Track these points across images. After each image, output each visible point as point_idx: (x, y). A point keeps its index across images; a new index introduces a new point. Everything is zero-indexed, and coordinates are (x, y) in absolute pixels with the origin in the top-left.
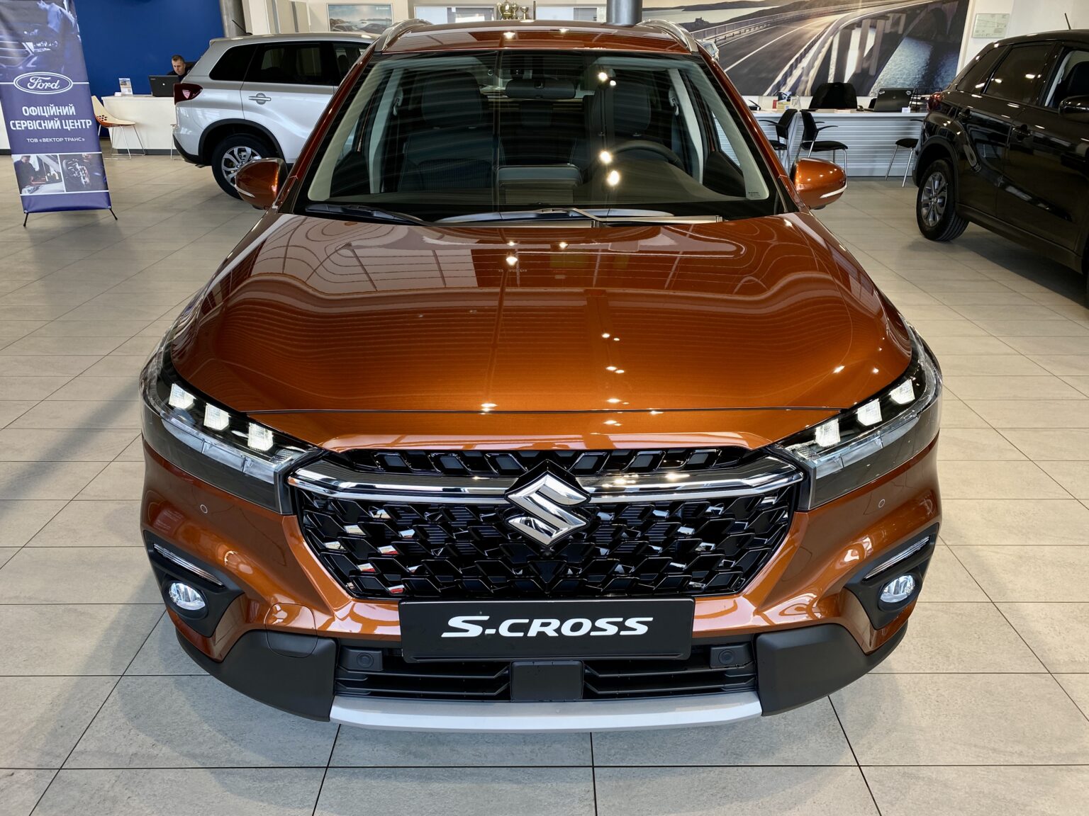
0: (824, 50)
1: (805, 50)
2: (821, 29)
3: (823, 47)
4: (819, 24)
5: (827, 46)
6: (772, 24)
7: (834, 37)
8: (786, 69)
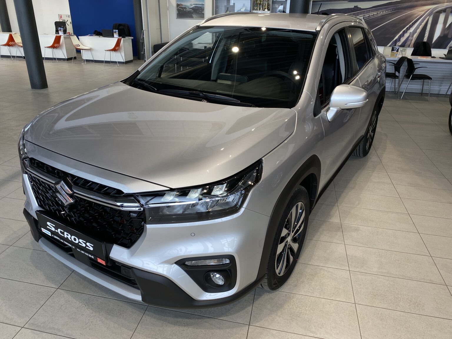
0: (423, 24)
1: (413, 23)
2: (423, 13)
3: (423, 22)
4: (423, 10)
5: (425, 21)
6: (395, 9)
7: (430, 17)
8: (401, 33)
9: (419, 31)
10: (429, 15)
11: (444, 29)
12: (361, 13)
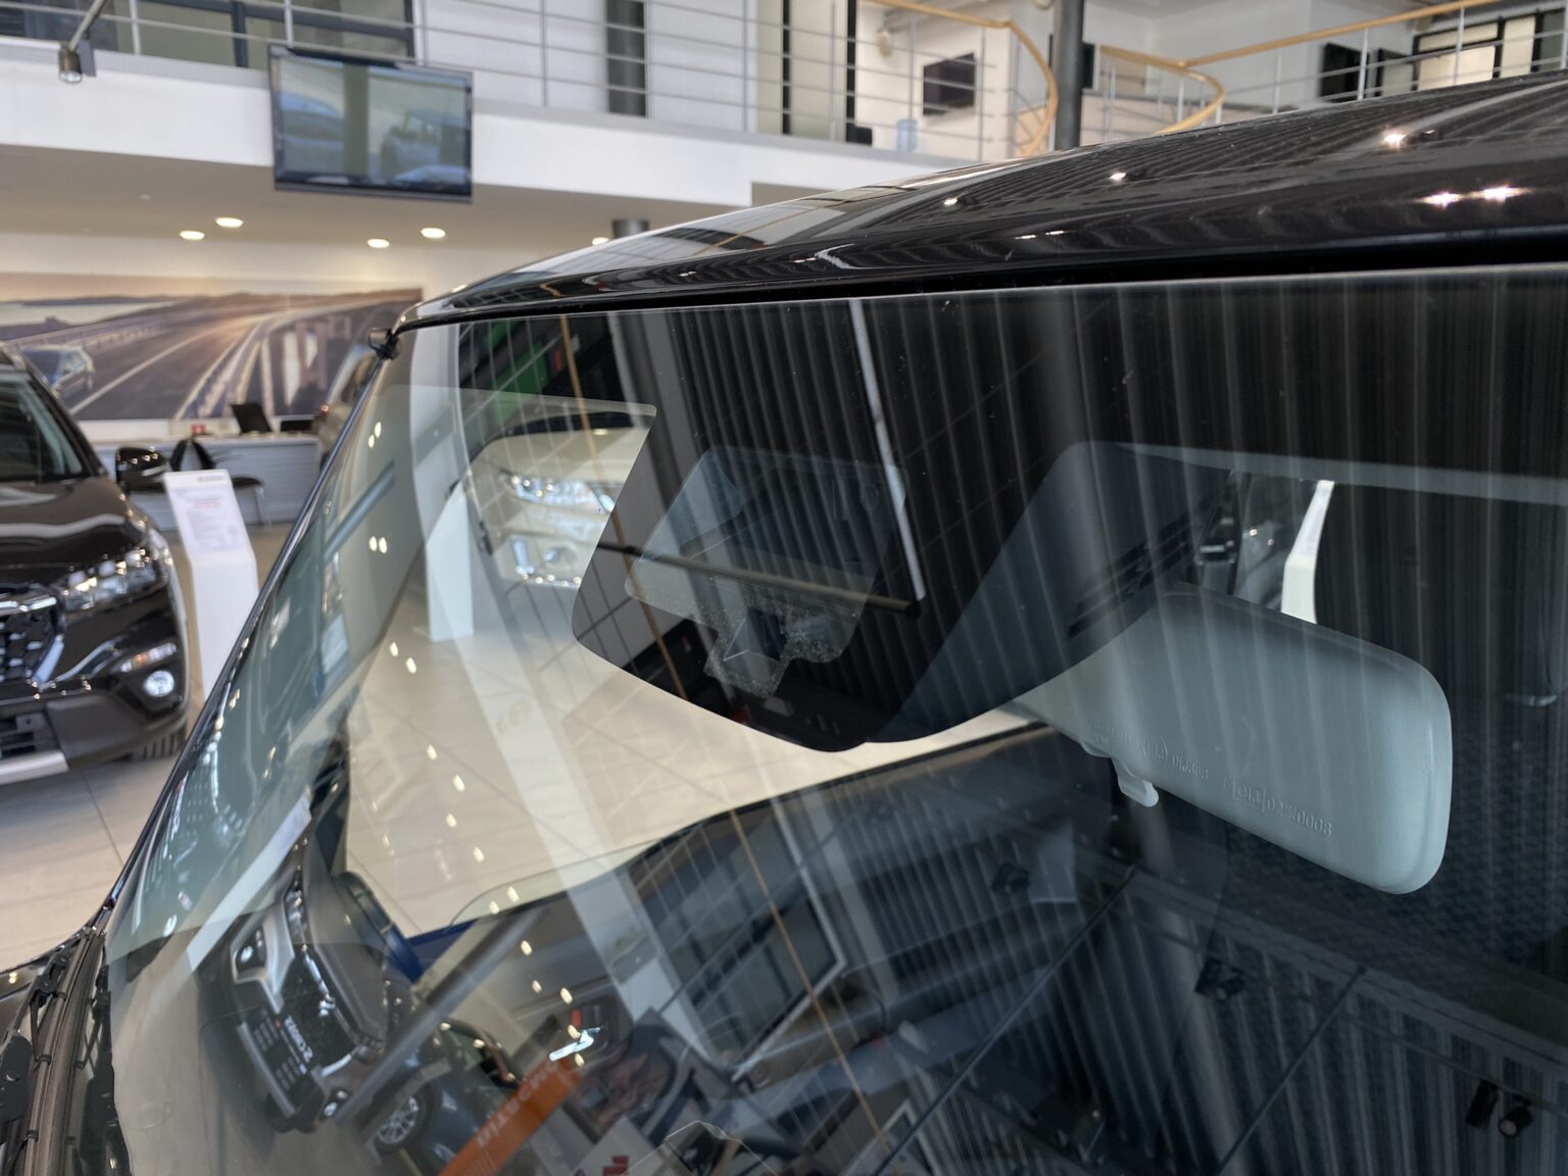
0: (250, 360)
1: (225, 358)
2: (241, 334)
3: (249, 357)
4: (237, 326)
5: (253, 356)
6: (169, 326)
7: (261, 343)
8: (201, 383)
9: (245, 376)
10: (259, 337)
11: (304, 371)
12: (72, 337)
